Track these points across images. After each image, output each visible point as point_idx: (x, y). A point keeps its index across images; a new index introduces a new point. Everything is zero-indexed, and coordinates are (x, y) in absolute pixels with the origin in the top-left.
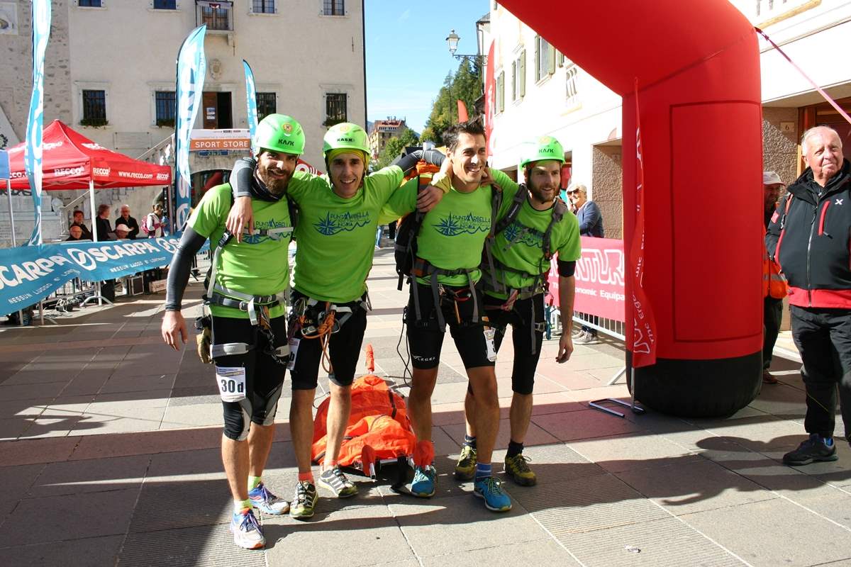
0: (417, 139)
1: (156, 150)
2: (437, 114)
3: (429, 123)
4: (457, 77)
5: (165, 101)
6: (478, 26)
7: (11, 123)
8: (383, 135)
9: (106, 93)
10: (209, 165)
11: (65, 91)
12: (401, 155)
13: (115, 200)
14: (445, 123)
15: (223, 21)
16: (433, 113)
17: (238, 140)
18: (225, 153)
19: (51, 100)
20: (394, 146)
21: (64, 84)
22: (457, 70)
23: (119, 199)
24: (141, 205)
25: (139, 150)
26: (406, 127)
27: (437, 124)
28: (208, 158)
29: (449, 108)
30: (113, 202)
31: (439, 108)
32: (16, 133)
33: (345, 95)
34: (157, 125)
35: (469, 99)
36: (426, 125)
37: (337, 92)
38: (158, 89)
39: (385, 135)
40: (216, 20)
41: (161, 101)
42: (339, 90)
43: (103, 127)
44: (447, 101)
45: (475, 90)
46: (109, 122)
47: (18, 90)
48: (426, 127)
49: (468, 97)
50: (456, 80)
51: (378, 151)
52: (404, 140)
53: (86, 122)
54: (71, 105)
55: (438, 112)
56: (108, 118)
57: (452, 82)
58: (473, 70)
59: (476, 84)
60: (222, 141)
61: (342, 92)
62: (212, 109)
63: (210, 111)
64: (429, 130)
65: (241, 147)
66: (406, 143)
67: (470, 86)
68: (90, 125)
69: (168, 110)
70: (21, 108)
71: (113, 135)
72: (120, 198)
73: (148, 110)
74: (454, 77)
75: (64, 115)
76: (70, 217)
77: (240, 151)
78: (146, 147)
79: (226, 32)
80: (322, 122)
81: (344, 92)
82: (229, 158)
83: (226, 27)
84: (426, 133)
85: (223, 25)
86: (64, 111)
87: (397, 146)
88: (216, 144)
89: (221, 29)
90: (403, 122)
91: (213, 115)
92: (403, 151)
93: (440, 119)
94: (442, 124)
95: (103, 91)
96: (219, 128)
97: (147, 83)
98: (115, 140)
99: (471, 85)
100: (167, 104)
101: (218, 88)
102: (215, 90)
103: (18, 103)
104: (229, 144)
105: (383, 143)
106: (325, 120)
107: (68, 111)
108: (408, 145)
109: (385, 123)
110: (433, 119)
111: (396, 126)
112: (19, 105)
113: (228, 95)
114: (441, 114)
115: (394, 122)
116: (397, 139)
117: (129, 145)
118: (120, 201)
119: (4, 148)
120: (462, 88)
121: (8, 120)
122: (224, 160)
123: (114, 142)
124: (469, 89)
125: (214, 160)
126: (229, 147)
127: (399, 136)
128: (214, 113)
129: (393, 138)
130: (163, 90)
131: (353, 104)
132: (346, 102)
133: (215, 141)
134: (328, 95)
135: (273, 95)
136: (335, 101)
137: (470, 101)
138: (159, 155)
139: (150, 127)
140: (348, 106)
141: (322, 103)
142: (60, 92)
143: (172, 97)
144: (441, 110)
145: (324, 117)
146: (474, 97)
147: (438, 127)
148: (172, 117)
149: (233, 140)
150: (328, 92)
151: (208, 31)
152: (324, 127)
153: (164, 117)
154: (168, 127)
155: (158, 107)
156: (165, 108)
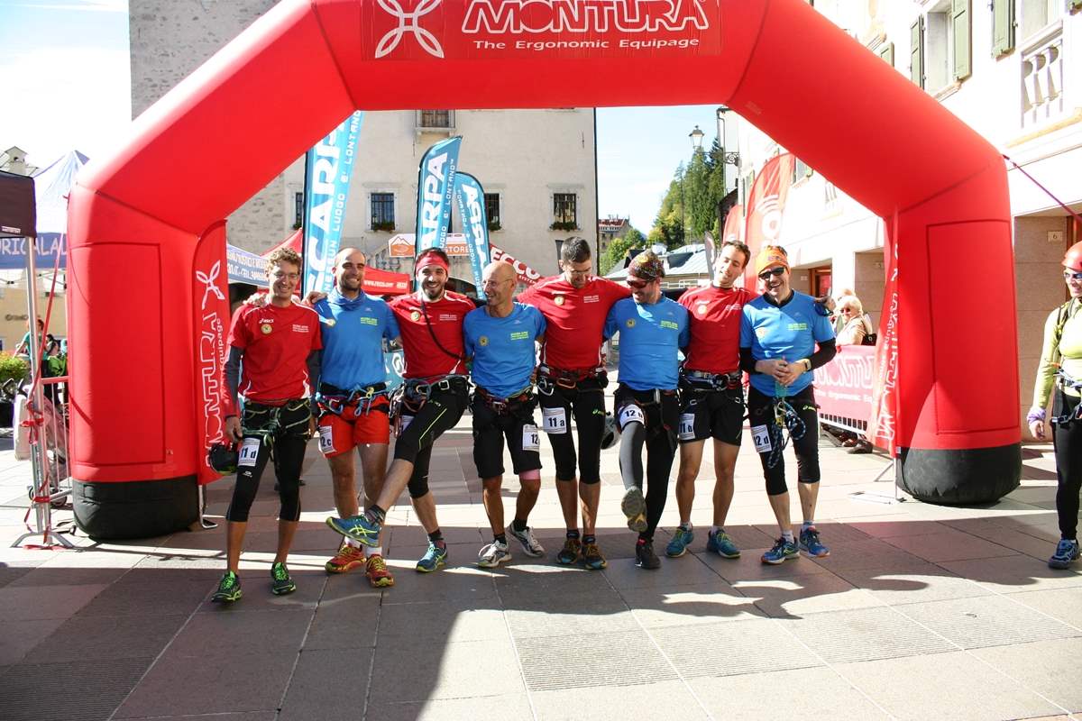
0: (643, 241)
1: (372, 256)
2: (666, 212)
3: (657, 222)
4: (690, 168)
5: (381, 203)
6: (718, 115)
8: (603, 236)
11: (277, 195)
14: (676, 222)
15: (444, 118)
16: (661, 211)
17: (459, 246)
19: (263, 204)
20: (617, 249)
21: (278, 187)
22: (690, 161)
26: (631, 227)
27: (666, 224)
29: (681, 204)
31: (669, 204)
33: (575, 195)
34: (372, 229)
35: (704, 194)
36: (654, 225)
37: (566, 192)
38: (374, 190)
39: (607, 236)
40: (436, 117)
41: (377, 204)
42: (568, 190)
44: (678, 196)
45: (712, 184)
48: (654, 227)
49: (703, 191)
50: (688, 172)
52: (629, 242)
53: (298, 226)
54: (284, 209)
55: (666, 210)
57: (684, 174)
59: (712, 176)
61: (572, 192)
64: (658, 230)
66: (630, 245)
67: (705, 179)
69: (384, 213)
73: (364, 213)
74: (687, 168)
75: (275, 219)
79: (447, 129)
80: (549, 225)
81: (574, 193)
83: (447, 124)
84: (654, 233)
85: (444, 122)
86: (276, 215)
87: (620, 249)
89: (442, 126)
92: (627, 254)
93: (671, 216)
94: (672, 223)
97: (363, 185)
99: (706, 177)
100: (383, 206)
105: (604, 245)
106: (553, 222)
107: (281, 216)
108: (633, 247)
109: (606, 223)
110: (662, 218)
111: (618, 226)
114: (671, 211)
115: (617, 221)
116: (620, 241)
120: (696, 180)
124: (705, 182)
127: (623, 237)
129: (617, 240)
130: (380, 191)
131: (583, 204)
132: (575, 202)
134: (555, 195)
135: (496, 197)
136: (564, 202)
137: (705, 196)
138: (375, 262)
139: (366, 231)
140: (578, 207)
141: (549, 204)
142: (273, 195)
143: (389, 200)
144: (672, 206)
145: (552, 219)
146: (711, 191)
147: (668, 227)
148: (389, 220)
149: (453, 245)
150: (556, 192)
151: (427, 129)
152: (552, 230)
153: (379, 221)
154: (384, 232)
155: (373, 210)
156: (381, 211)
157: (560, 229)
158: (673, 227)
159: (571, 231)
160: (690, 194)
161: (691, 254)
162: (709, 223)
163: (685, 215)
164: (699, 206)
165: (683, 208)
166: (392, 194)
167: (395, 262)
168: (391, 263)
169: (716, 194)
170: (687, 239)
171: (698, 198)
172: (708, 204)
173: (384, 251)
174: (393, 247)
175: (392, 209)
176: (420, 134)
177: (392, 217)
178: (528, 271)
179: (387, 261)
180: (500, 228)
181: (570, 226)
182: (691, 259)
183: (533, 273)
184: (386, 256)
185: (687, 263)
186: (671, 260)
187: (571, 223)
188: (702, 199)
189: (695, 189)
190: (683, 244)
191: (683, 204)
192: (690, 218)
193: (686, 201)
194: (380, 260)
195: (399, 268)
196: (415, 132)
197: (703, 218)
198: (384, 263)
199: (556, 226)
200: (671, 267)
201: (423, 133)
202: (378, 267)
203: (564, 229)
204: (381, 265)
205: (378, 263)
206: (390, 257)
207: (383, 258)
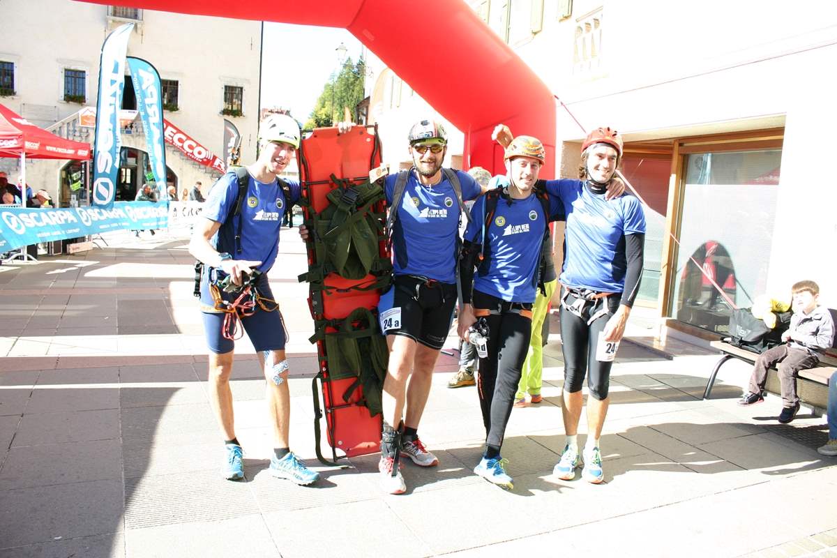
1: (63, 124)
2: (320, 108)
4: (341, 75)
5: (73, 78)
9: (15, 65)
14: (327, 116)
15: (133, 11)
18: (129, 132)
22: (341, 69)
24: (46, 173)
25: (46, 123)
29: (331, 102)
31: (322, 102)
33: (242, 88)
34: (65, 100)
35: (350, 96)
37: (235, 85)
38: (67, 67)
40: (126, 9)
41: (70, 78)
42: (237, 84)
43: (11, 97)
44: (330, 95)
45: (355, 90)
46: (17, 94)
48: (310, 118)
49: (349, 94)
50: (339, 78)
55: (320, 106)
56: (16, 89)
57: (336, 79)
58: (356, 70)
59: (357, 82)
60: (126, 120)
61: (239, 86)
64: (312, 121)
67: (352, 84)
69: (76, 87)
71: (21, 106)
73: (57, 85)
74: (338, 75)
78: (53, 120)
79: (137, 21)
80: (220, 111)
81: (241, 86)
82: (133, 136)
83: (136, 17)
85: (133, 15)
89: (131, 18)
93: (323, 111)
94: (324, 117)
95: (13, 64)
97: (57, 60)
98: (22, 110)
100: (75, 81)
106: (222, 109)
110: (317, 112)
114: (324, 107)
117: (36, 117)
120: (345, 85)
122: (128, 138)
124: (351, 87)
130: (72, 68)
131: (248, 96)
132: (242, 94)
134: (226, 87)
135: (175, 84)
136: (232, 93)
138: (66, 128)
139: (58, 102)
140: (244, 98)
141: (221, 94)
143: (81, 75)
144: (324, 103)
145: (222, 106)
146: (355, 94)
147: (321, 119)
148: (80, 94)
150: (226, 84)
151: (118, 19)
152: (221, 115)
153: (71, 94)
154: (76, 103)
155: (67, 83)
156: (73, 85)
157: (228, 115)
158: (324, 120)
159: (238, 117)
160: (339, 95)
163: (335, 111)
165: (333, 105)
166: (84, 72)
167: (84, 130)
168: (81, 131)
169: (359, 97)
171: (345, 98)
172: (352, 105)
173: (74, 120)
174: (83, 118)
175: (83, 85)
176: (111, 22)
177: (83, 90)
178: (196, 150)
179: (78, 130)
180: (177, 109)
181: (237, 113)
183: (200, 153)
184: (76, 125)
187: (237, 110)
188: (348, 100)
189: (343, 91)
191: (333, 102)
192: (338, 114)
193: (336, 99)
194: (71, 128)
195: (87, 136)
196: (106, 21)
198: (75, 131)
199: (225, 112)
201: (114, 21)
202: (68, 134)
203: (232, 115)
204: (71, 133)
205: (68, 131)
206: (81, 125)
207: (74, 126)
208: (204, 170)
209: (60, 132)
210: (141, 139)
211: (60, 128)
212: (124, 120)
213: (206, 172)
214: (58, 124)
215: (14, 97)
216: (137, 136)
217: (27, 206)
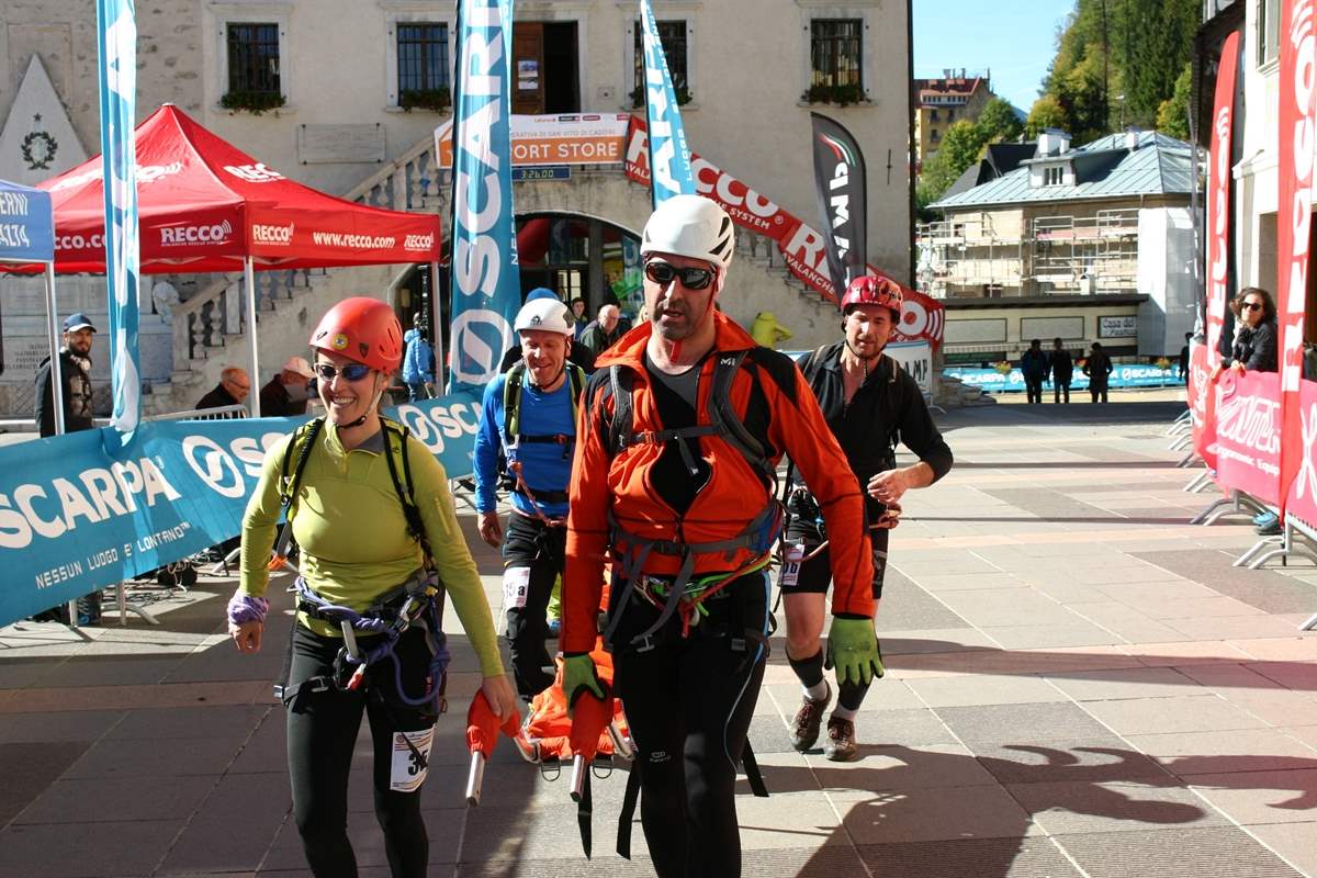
0: (1019, 124)
1: (398, 168)
2: (1070, 60)
3: (1048, 83)
5: (418, 46)
7: (65, 106)
8: (934, 116)
9: (281, 30)
10: (523, 203)
11: (185, 28)
12: (979, 164)
13: (300, 288)
14: (1090, 83)
16: (1058, 59)
17: (594, 140)
18: (561, 173)
19: (154, 49)
20: (963, 141)
21: (185, 11)
23: (307, 285)
25: (362, 167)
26: (992, 95)
27: (1069, 86)
28: (522, 183)
29: (1101, 43)
30: (294, 293)
31: (1075, 44)
32: (76, 129)
33: (858, 23)
34: (399, 104)
35: (1153, 20)
36: (1042, 88)
37: (839, 16)
38: (403, 17)
39: (939, 114)
41: (410, 47)
42: (844, 11)
43: (272, 111)
44: (1095, 25)
46: (287, 100)
47: (82, 27)
48: (1041, 93)
51: (919, 156)
52: (987, 128)
53: (232, 101)
54: (201, 60)
56: (284, 90)
60: (554, 143)
61: (852, 14)
62: (530, 63)
63: (526, 69)
64: (1050, 100)
65: (602, 158)
66: (994, 135)
68: (245, 106)
69: (425, 70)
70: (86, 68)
71: (297, 129)
72: (310, 284)
73: (381, 70)
75: (183, 83)
76: (194, 328)
77: (598, 167)
78: (375, 157)
80: (801, 92)
81: (858, 17)
82: (572, 183)
84: (1043, 109)
86: (184, 76)
87: (970, 143)
88: (541, 151)
90: (984, 83)
91: (532, 79)
92: (984, 154)
93: (1080, 70)
94: (1082, 86)
95: (275, 26)
96: (549, 111)
97: (379, 4)
98: (301, 142)
100: (424, 54)
101: (544, 13)
102: (539, 18)
103: (81, 58)
104: (571, 150)
105: (934, 133)
106: (809, 88)
107: (194, 76)
108: (997, 140)
109: (940, 85)
110: (1061, 75)
111: (965, 94)
112: (83, 63)
113: (571, 28)
114: (1080, 55)
115: (959, 82)
116: (969, 126)
117: (333, 155)
118: (311, 289)
119: (48, 164)
121: (59, 97)
122: (559, 190)
123: (297, 147)
125: (535, 189)
126: (570, 157)
127: (974, 118)
128: (535, 74)
129: (959, 124)
130: (415, 19)
131: (877, 44)
132: (860, 40)
133: (539, 142)
134: (815, 24)
135: (678, 30)
136: (833, 38)
137: (1156, 25)
138: (403, 178)
139: (384, 110)
140: (867, 50)
141: (799, 44)
142: (175, 31)
143: (439, 38)
144: (1081, 48)
145: (806, 77)
147: (1074, 95)
148: (438, 84)
149: (582, 141)
150: (815, 16)
152: (806, 103)
153: (414, 85)
154: (427, 110)
155: (402, 60)
156: (419, 63)
157: (826, 100)
158: (1083, 94)
159: (851, 104)
160: (1121, 20)
161: (1125, 153)
162: (1164, 86)
163: (1111, 67)
164: (1141, 46)
165: (1106, 51)
166: (443, 25)
168: (440, 181)
169: (1179, 20)
170: (1112, 122)
171: (1140, 29)
172: (1162, 43)
173: (424, 155)
174: (444, 146)
177: (445, 75)
178: (752, 198)
179: (433, 178)
180: (687, 100)
181: (851, 94)
182: (1124, 165)
183: (762, 202)
184: (430, 166)
185: (1115, 173)
186: (1078, 165)
187: (850, 86)
188: (1148, 33)
189: (1133, 9)
190: (1105, 131)
191: (1106, 42)
192: (1121, 74)
193: (1114, 36)
194: (417, 176)
197: (1149, 73)
198: (425, 183)
200: (1079, 182)
202: (410, 194)
203: (836, 101)
204: (417, 188)
205: (410, 183)
206: (439, 166)
207: (422, 170)
208: (768, 263)
209: (390, 190)
210: (594, 188)
211: (390, 178)
212: (546, 141)
213: (771, 267)
214: (388, 169)
215: (280, 110)
216: (584, 181)
217: (262, 415)
